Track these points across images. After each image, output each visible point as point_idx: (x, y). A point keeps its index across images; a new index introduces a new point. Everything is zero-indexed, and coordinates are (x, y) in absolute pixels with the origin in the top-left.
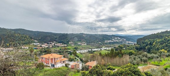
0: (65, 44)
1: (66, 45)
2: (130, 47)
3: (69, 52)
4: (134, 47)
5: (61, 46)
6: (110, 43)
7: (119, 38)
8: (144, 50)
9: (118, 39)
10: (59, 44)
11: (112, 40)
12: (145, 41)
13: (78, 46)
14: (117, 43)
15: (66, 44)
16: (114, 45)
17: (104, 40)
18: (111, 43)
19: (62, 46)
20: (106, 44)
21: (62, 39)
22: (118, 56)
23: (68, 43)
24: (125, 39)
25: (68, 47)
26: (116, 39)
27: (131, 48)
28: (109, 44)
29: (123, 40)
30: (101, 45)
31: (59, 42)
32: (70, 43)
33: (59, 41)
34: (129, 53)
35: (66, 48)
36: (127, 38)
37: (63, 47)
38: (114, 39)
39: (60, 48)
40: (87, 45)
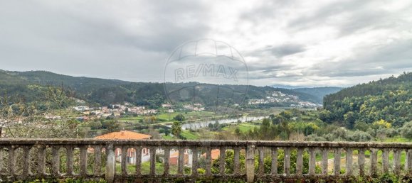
0: (152, 108)
1: (154, 111)
2: (308, 115)
3: (163, 127)
4: (318, 115)
5: (141, 113)
6: (261, 106)
7: (283, 95)
8: (340, 122)
9: (279, 97)
10: (137, 109)
11: (266, 99)
12: (343, 102)
13: (184, 114)
14: (278, 105)
15: (156, 108)
16: (271, 111)
17: (247, 98)
18: (263, 105)
19: (145, 112)
20: (252, 107)
21: (144, 98)
22: (278, 136)
23: (160, 106)
24: (296, 97)
25: (161, 117)
26: (275, 97)
27: (309, 118)
28: (260, 108)
29: (292, 99)
30: (240, 110)
31: (138, 105)
32: (164, 105)
33: (138, 101)
34: (306, 129)
35: (155, 118)
36: (302, 94)
37: (146, 115)
38: (271, 96)
39: (139, 118)
40: (206, 110)
